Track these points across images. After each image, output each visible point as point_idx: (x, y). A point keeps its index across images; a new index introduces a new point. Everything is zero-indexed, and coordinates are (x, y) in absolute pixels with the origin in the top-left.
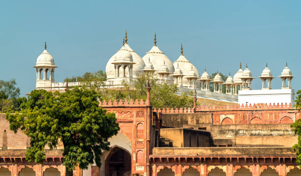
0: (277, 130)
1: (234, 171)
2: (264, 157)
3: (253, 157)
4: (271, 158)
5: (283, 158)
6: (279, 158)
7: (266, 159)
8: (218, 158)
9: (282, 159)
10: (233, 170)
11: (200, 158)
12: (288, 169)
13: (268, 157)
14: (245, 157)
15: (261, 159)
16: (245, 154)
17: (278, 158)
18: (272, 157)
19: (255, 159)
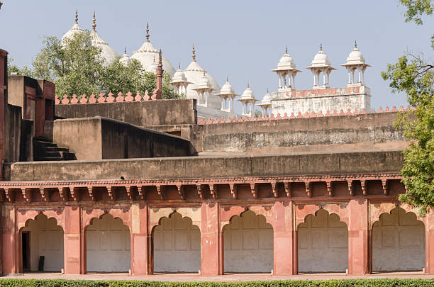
0: (341, 131)
1: (224, 223)
2: (307, 181)
3: (273, 182)
4: (325, 183)
5: (359, 182)
6: (350, 180)
7: (312, 184)
8: (175, 187)
9: (356, 184)
10: (219, 220)
11: (128, 186)
12: (375, 212)
13: (317, 180)
14: (252, 181)
15: (296, 187)
16: (252, 175)
17: (346, 183)
18: (328, 180)
19: (280, 186)
